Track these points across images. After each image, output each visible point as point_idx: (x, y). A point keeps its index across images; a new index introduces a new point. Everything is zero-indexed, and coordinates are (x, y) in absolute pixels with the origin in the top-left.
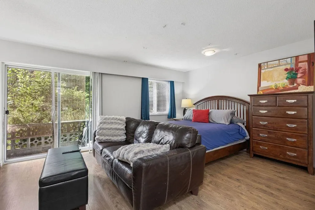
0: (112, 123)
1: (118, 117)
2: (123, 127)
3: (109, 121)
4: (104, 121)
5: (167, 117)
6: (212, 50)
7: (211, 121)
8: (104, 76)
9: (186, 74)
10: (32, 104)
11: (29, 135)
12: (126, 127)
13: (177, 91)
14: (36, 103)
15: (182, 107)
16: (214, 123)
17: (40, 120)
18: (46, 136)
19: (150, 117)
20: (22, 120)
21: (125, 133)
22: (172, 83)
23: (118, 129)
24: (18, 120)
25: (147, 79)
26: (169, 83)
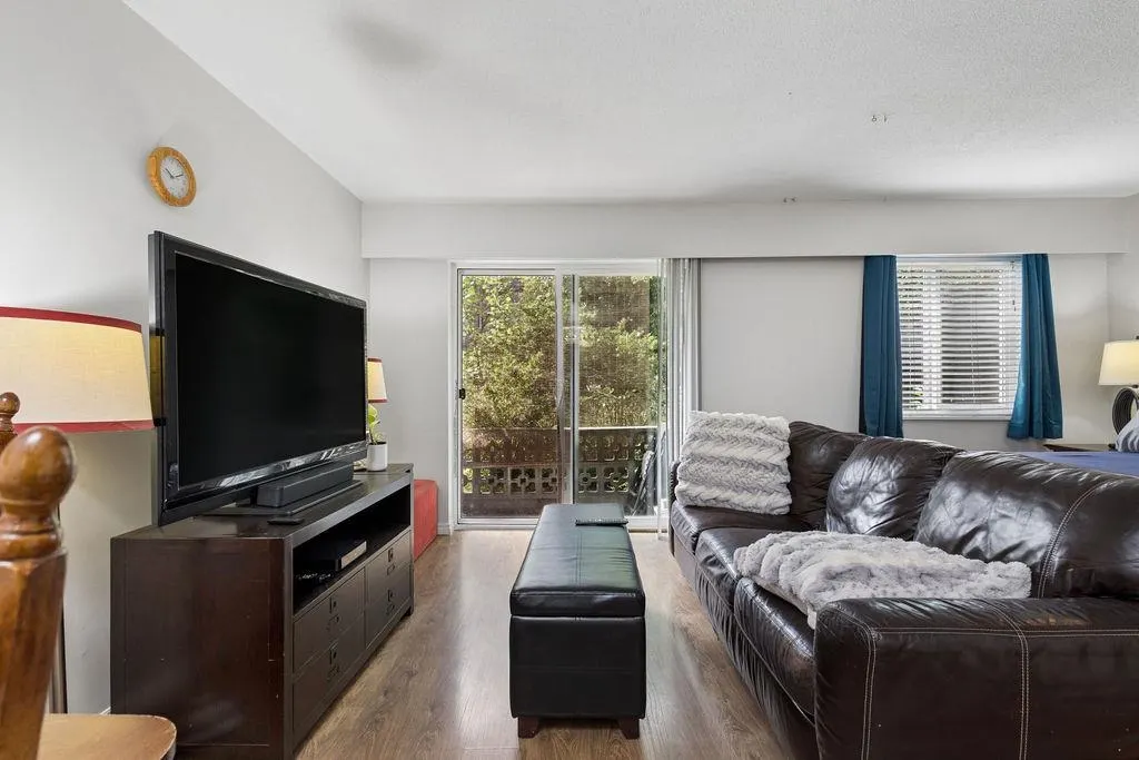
0: (736, 439)
1: (759, 419)
2: (780, 457)
3: (723, 432)
4: (707, 429)
5: (1003, 429)
10: (516, 374)
11: (509, 460)
12: (789, 459)
13: (1070, 299)
14: (524, 369)
15: (1102, 383)
17: (532, 418)
18: (545, 466)
19: (905, 428)
20: (494, 417)
21: (788, 485)
22: (1036, 269)
23: (757, 466)
24: (487, 416)
25: (891, 259)
26: (1019, 267)
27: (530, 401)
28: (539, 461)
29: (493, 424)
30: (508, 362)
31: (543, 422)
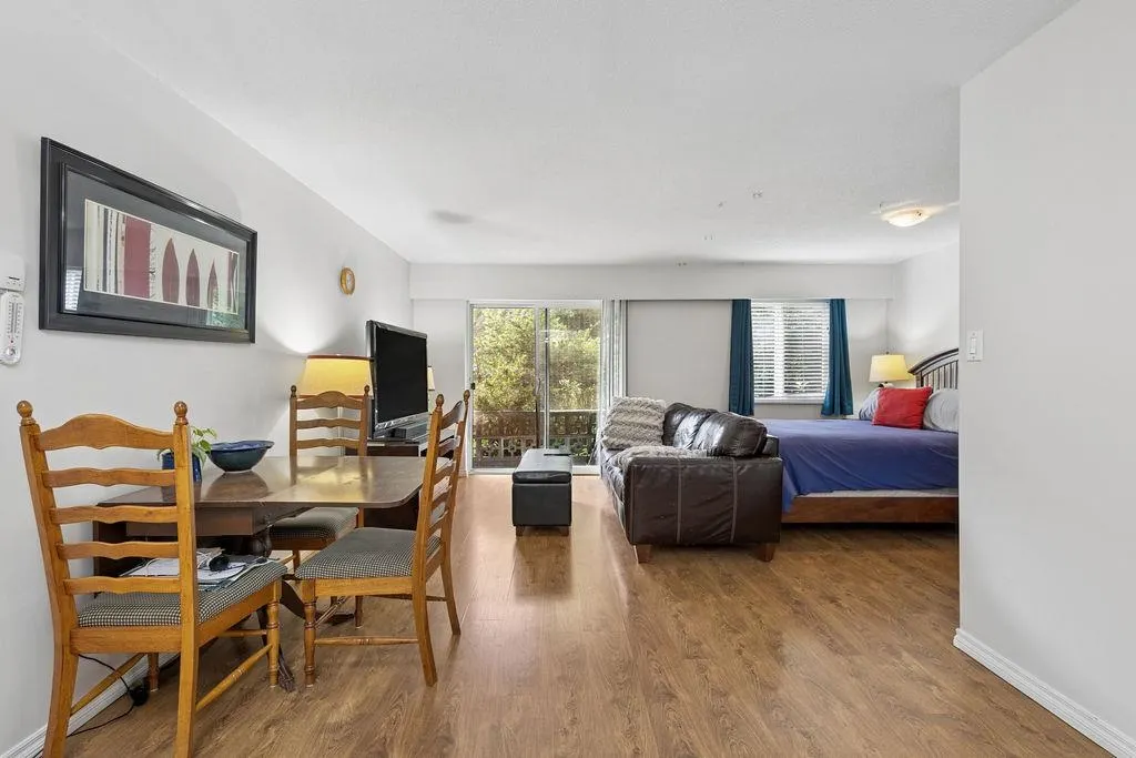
0: (636, 412)
1: (649, 400)
2: (659, 422)
3: (629, 408)
4: (621, 407)
5: (819, 409)
6: (913, 212)
7: (926, 423)
8: (635, 312)
9: (895, 273)
10: (506, 372)
11: (502, 433)
12: (664, 423)
13: (856, 329)
14: (512, 369)
15: (871, 380)
16: (935, 429)
17: (519, 404)
18: (528, 438)
19: (756, 409)
20: (491, 403)
21: (662, 437)
22: (838, 308)
23: (646, 426)
24: (486, 403)
25: (748, 301)
26: (827, 305)
27: (517, 391)
28: (523, 434)
29: (491, 409)
30: (502, 364)
31: (527, 408)
